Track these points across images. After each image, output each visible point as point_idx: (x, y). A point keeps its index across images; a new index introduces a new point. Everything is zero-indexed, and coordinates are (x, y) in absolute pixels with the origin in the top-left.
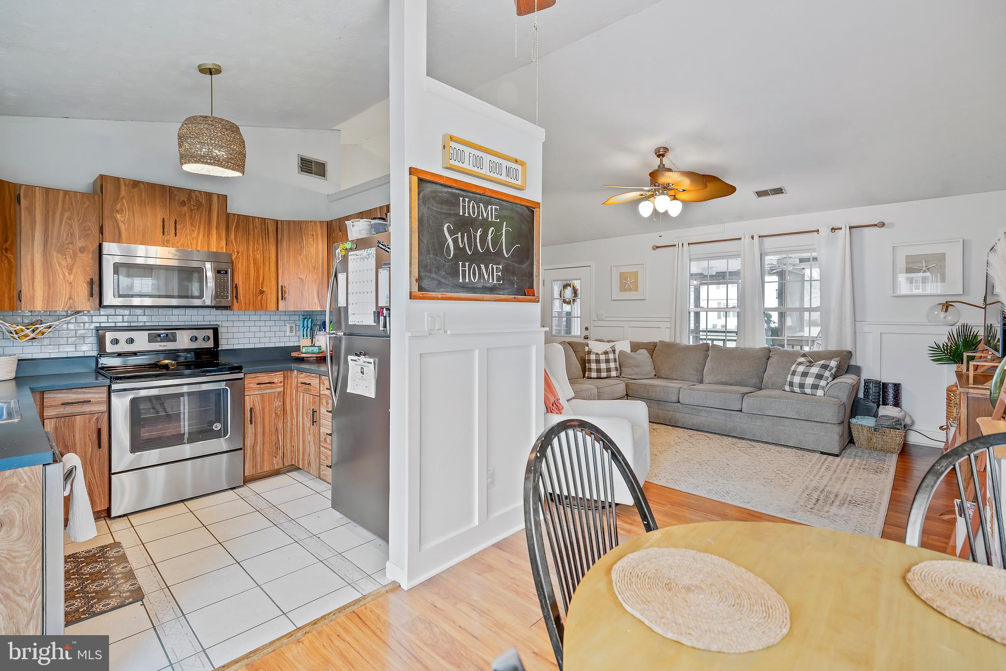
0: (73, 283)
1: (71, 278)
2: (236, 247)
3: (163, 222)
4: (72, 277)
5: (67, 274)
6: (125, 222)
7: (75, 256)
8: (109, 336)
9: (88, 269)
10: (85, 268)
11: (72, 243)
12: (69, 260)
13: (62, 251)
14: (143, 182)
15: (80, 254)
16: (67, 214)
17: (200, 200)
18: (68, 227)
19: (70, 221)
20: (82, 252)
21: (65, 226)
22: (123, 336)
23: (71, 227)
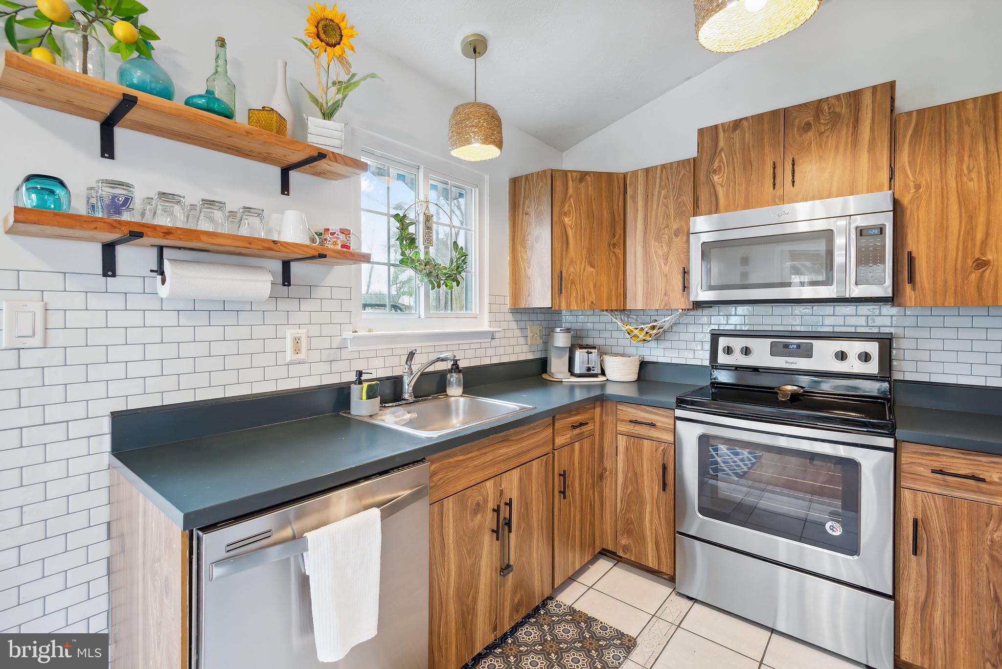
0: (668, 275)
1: (666, 269)
2: (914, 175)
3: (774, 168)
4: (667, 267)
5: (663, 264)
6: (723, 185)
7: (670, 241)
8: (723, 342)
9: (683, 255)
10: (679, 255)
11: (667, 226)
12: (664, 247)
13: (658, 239)
14: (746, 119)
15: (675, 239)
16: (663, 192)
17: (838, 110)
18: (664, 207)
19: (666, 201)
20: (676, 236)
21: (662, 207)
22: (737, 344)
23: (667, 207)
